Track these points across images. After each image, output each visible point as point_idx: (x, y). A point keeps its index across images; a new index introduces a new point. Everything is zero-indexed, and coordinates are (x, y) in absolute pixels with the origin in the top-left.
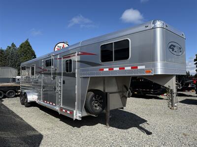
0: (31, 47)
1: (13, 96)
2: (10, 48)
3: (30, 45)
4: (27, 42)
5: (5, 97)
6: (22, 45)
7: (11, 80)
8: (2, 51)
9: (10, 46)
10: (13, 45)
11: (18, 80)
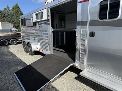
0: (19, 8)
1: (15, 43)
2: (6, 9)
3: (18, 7)
4: (17, 5)
5: (9, 44)
6: (13, 7)
7: (9, 31)
8: (1, 11)
9: (6, 8)
10: (8, 7)
11: (14, 31)
